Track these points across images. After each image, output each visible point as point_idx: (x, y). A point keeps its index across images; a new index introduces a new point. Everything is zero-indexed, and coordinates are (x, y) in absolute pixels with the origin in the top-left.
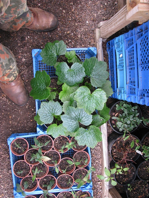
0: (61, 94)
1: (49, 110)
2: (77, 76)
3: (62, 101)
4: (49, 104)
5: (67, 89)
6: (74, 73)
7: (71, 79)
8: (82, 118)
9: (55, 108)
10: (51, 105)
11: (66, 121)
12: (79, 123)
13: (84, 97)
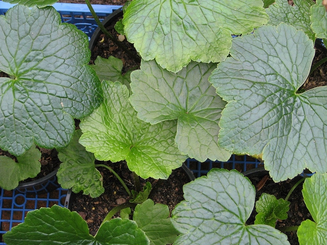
0: (143, 169)
1: (217, 238)
2: (50, 50)
3: (178, 164)
4: (188, 233)
5: (118, 138)
6: (32, 64)
7: (58, 81)
8: (275, 74)
9: (213, 207)
10: (195, 222)
11: (299, 155)
12: (301, 90)
13: (176, 20)
